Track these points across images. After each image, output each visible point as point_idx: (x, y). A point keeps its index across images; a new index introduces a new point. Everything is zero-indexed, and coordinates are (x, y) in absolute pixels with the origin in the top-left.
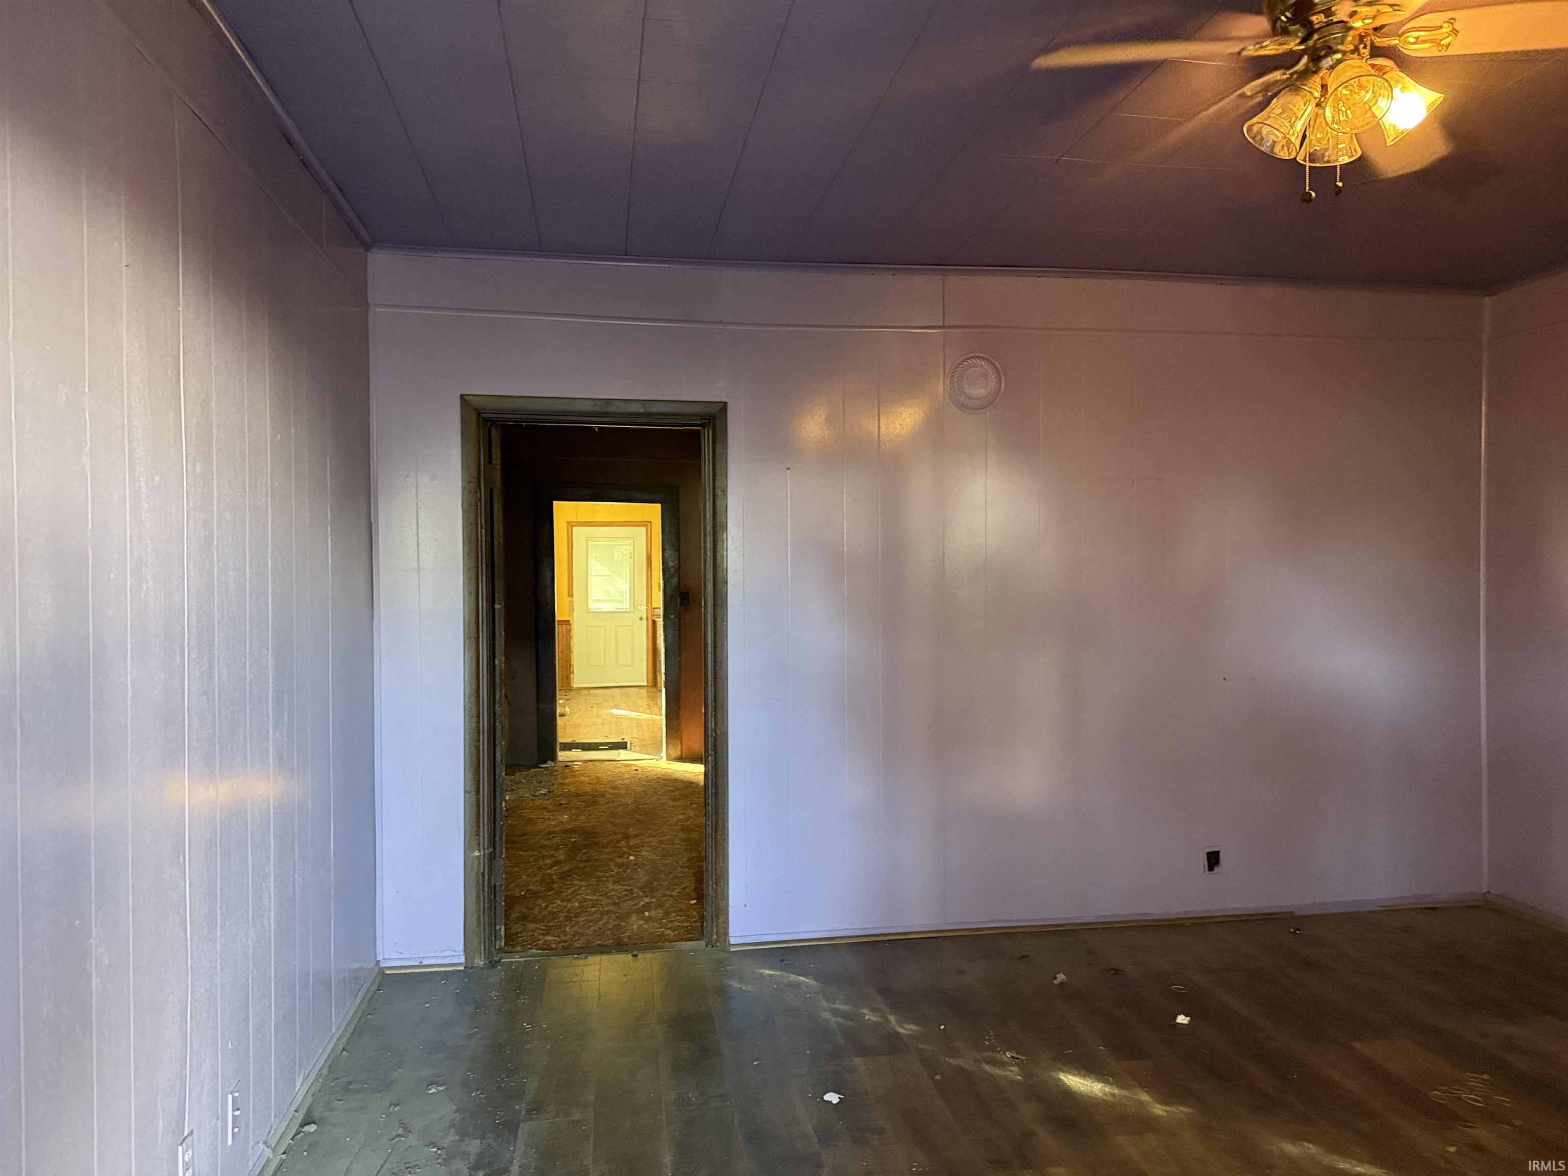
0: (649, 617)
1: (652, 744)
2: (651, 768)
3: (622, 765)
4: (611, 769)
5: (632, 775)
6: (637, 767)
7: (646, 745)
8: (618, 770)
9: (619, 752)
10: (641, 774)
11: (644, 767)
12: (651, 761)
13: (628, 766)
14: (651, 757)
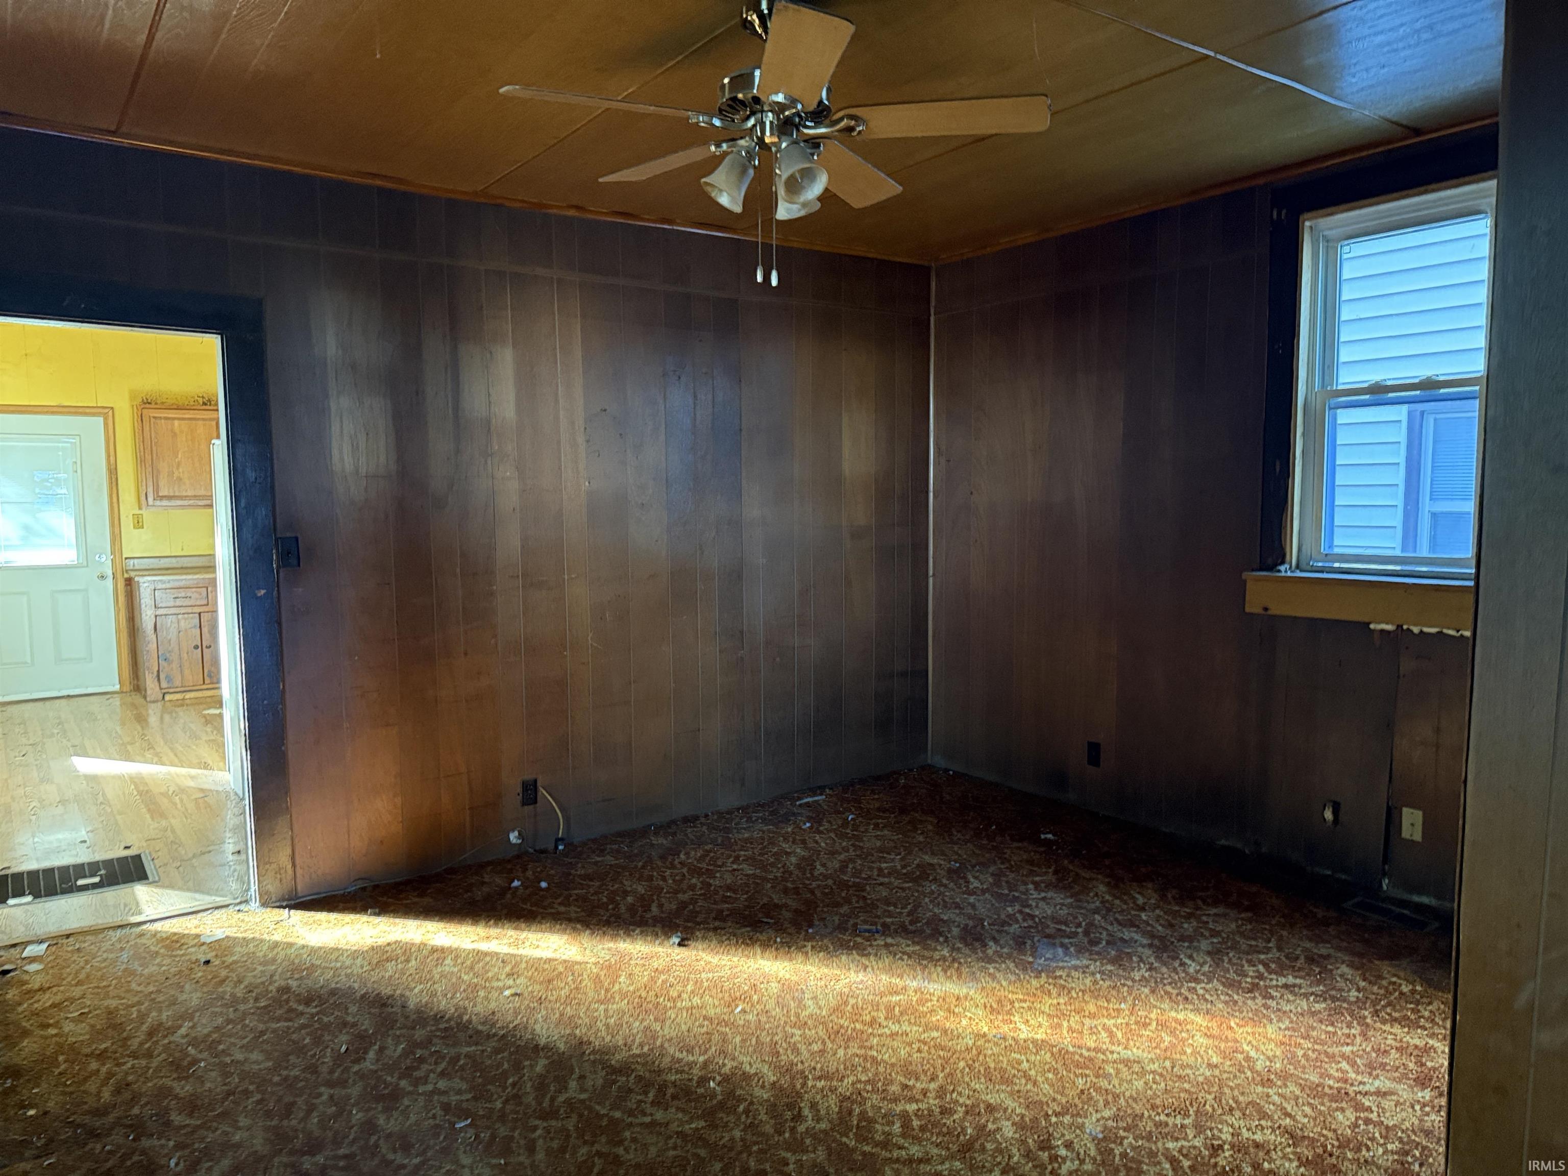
0: (119, 576)
1: (204, 854)
2: (244, 950)
3: (158, 942)
4: (136, 966)
5: (205, 989)
6: (204, 947)
7: (190, 859)
8: (155, 968)
9: (133, 894)
10: (228, 977)
11: (223, 946)
12: (225, 916)
13: (175, 942)
14: (220, 900)
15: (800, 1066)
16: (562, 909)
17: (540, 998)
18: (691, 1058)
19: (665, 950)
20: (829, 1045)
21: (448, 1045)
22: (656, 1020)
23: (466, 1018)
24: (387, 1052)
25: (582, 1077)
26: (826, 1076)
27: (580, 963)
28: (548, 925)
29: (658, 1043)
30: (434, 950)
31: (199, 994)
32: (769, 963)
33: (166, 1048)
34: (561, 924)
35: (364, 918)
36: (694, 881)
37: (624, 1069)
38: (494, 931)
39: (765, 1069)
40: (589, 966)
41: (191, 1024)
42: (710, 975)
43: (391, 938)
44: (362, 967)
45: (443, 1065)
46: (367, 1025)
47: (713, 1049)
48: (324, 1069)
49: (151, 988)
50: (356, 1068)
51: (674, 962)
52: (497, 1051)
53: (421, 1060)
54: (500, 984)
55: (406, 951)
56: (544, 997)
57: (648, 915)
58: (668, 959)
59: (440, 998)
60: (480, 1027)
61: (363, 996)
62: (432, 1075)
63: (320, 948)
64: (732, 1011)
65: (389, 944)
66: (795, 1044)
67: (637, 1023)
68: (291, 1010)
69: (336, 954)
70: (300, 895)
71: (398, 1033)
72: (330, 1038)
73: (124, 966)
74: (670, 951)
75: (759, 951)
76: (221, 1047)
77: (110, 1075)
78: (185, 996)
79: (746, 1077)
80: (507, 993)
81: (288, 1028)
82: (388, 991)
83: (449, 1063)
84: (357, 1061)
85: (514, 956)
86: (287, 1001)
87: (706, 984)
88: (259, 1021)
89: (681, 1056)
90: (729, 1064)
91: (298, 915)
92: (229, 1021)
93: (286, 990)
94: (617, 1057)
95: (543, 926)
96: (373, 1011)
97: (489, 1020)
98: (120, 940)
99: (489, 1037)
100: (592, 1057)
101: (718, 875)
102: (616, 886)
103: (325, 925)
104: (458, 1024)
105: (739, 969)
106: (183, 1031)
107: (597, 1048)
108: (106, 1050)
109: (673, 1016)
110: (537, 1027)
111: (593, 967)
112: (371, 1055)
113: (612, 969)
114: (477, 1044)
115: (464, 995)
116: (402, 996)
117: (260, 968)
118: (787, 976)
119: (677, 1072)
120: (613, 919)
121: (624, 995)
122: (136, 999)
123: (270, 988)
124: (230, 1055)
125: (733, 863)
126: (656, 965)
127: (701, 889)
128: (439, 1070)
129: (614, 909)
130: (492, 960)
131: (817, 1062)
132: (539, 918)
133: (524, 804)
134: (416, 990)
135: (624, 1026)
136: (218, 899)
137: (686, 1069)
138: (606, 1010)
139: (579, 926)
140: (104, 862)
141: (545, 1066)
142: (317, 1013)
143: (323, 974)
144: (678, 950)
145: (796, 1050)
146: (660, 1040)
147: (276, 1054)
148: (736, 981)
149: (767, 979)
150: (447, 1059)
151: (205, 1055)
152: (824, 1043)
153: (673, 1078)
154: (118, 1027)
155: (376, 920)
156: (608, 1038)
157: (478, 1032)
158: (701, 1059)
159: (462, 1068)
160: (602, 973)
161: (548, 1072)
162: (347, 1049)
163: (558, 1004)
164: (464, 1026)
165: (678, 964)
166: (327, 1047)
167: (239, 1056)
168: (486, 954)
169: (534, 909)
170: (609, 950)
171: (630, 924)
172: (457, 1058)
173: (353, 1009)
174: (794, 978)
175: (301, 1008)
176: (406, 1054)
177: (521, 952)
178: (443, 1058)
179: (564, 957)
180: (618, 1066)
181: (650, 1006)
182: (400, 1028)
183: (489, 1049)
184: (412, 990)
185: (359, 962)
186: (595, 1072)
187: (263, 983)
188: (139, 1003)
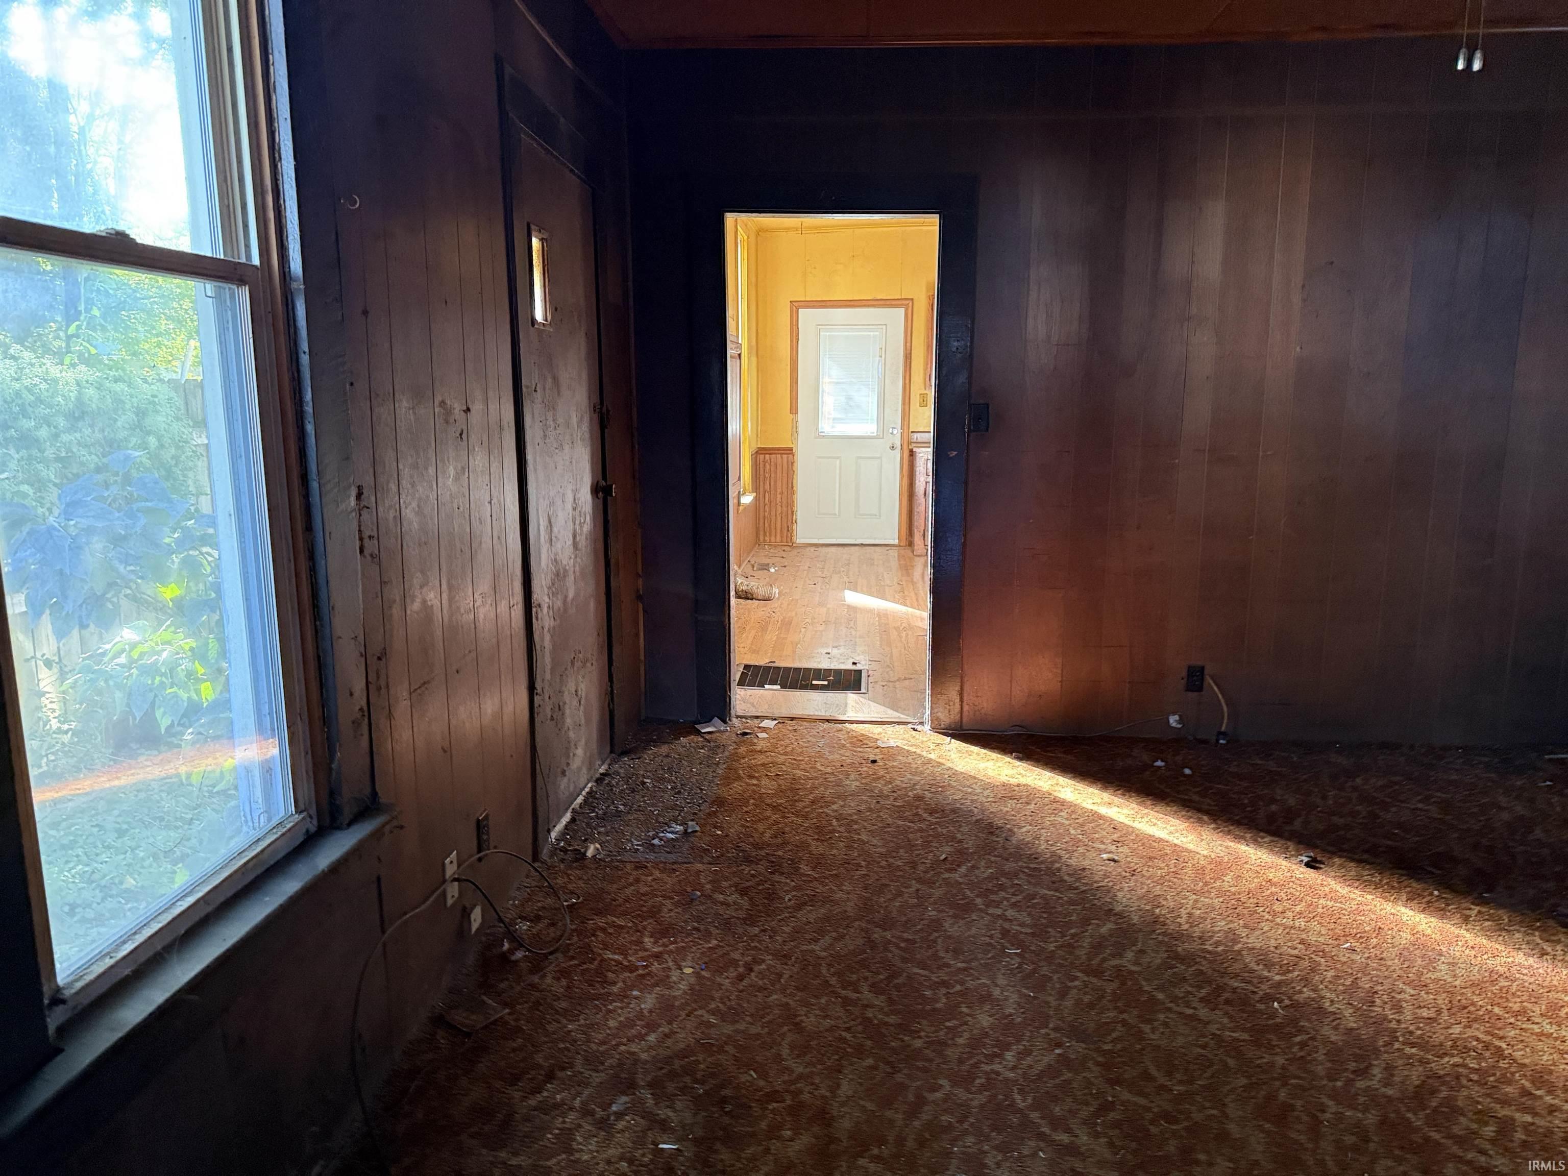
0: (905, 447)
1: (905, 679)
2: (903, 759)
3: (849, 738)
4: (826, 751)
5: (864, 781)
6: (877, 750)
7: (894, 682)
8: (838, 756)
9: (846, 698)
10: (883, 776)
11: (891, 753)
12: (902, 731)
13: (860, 741)
14: (904, 718)
15: (1393, 1025)
16: (1196, 798)
17: (1134, 871)
18: (1266, 973)
19: (1289, 865)
20: (1445, 1016)
21: (1030, 883)
22: (1245, 926)
23: (1057, 865)
24: (977, 871)
25: (1142, 952)
26: (1422, 1045)
27: (1190, 851)
28: (1175, 808)
29: (1236, 948)
30: (1055, 801)
31: (858, 784)
32: (1411, 913)
33: (819, 814)
34: (1188, 811)
35: (1007, 759)
36: (1359, 808)
37: (1188, 959)
38: (1117, 800)
39: (1348, 1012)
40: (1198, 856)
41: (842, 803)
42: (1330, 904)
43: (1023, 781)
44: (988, 797)
45: (1019, 898)
46: (970, 845)
47: (1296, 973)
48: (922, 867)
49: (829, 770)
50: (947, 875)
51: (1293, 879)
52: (1072, 902)
53: (1002, 887)
54: (1102, 847)
55: (1029, 795)
56: (1139, 870)
57: (1288, 828)
58: (1289, 874)
59: (1042, 842)
60: (1066, 878)
61: (977, 821)
62: (1005, 903)
63: (962, 773)
64: (1338, 945)
65: (1018, 785)
66: (1400, 1001)
67: (1223, 923)
68: (917, 814)
69: (972, 781)
70: (965, 728)
71: (993, 859)
72: (937, 845)
73: (819, 749)
74: (1294, 867)
75: (1404, 898)
76: (855, 827)
77: (776, 822)
78: (848, 782)
79: (1321, 1011)
80: (1105, 856)
81: (909, 827)
82: (1000, 823)
83: (1024, 898)
84: (948, 870)
85: (1128, 826)
86: (917, 807)
87: (1320, 910)
88: (890, 815)
89: (1256, 968)
90: (1307, 993)
91: (956, 744)
92: (870, 810)
93: (920, 798)
94: (1186, 946)
95: (1169, 809)
96: (980, 835)
97: (1080, 873)
98: (824, 731)
99: (1071, 888)
100: (1160, 937)
101: (1394, 809)
102: (1266, 791)
103: (974, 756)
104: (1048, 868)
105: (1369, 907)
106: (835, 807)
107: (1170, 931)
108: (780, 805)
109: (1266, 929)
110: (1120, 894)
111: (1202, 858)
112: (963, 869)
113: (1219, 867)
114: (1056, 891)
115: (1064, 846)
116: (1010, 830)
117: (909, 776)
118: (1429, 931)
119: (1244, 981)
120: (1245, 821)
121: (1221, 893)
122: (815, 775)
123: (910, 794)
124: (859, 834)
125: (1420, 801)
126: (1271, 876)
127: (1364, 818)
128: (1013, 900)
129: (1251, 812)
130: (1104, 824)
131: (1419, 1028)
132: (1168, 800)
133: (1188, 689)
134: (1024, 830)
135: (1208, 921)
136: (902, 716)
137: (1255, 981)
138: (1196, 901)
139: (1205, 818)
140: (835, 670)
141: (1110, 930)
142: (937, 823)
143: (954, 794)
144: (1304, 869)
145: (1398, 1007)
146: (1240, 945)
147: (892, 845)
148: (1359, 918)
149: (1400, 925)
150: (1024, 894)
151: (842, 829)
152: (1439, 1012)
153: (1236, 984)
154: (795, 791)
155: (1017, 763)
156: (1186, 927)
157: (1062, 881)
158: (1278, 978)
159: (1034, 906)
160: (1209, 867)
161: (1110, 936)
162: (946, 858)
163: (1149, 881)
164: (1052, 872)
165: (1298, 882)
166: (931, 852)
167: (864, 837)
168: (1101, 817)
169: (1168, 790)
170: (1227, 847)
171: (1261, 831)
172: (1033, 896)
173: (965, 829)
174: (1437, 937)
175: (925, 815)
176: (990, 878)
177: (1136, 825)
178: (1022, 892)
179: (1176, 841)
180: (1183, 953)
181: (1245, 912)
182: (995, 856)
183: (1065, 898)
184: (1020, 828)
185: (986, 793)
186: (1157, 952)
187: (906, 788)
188: (816, 778)
